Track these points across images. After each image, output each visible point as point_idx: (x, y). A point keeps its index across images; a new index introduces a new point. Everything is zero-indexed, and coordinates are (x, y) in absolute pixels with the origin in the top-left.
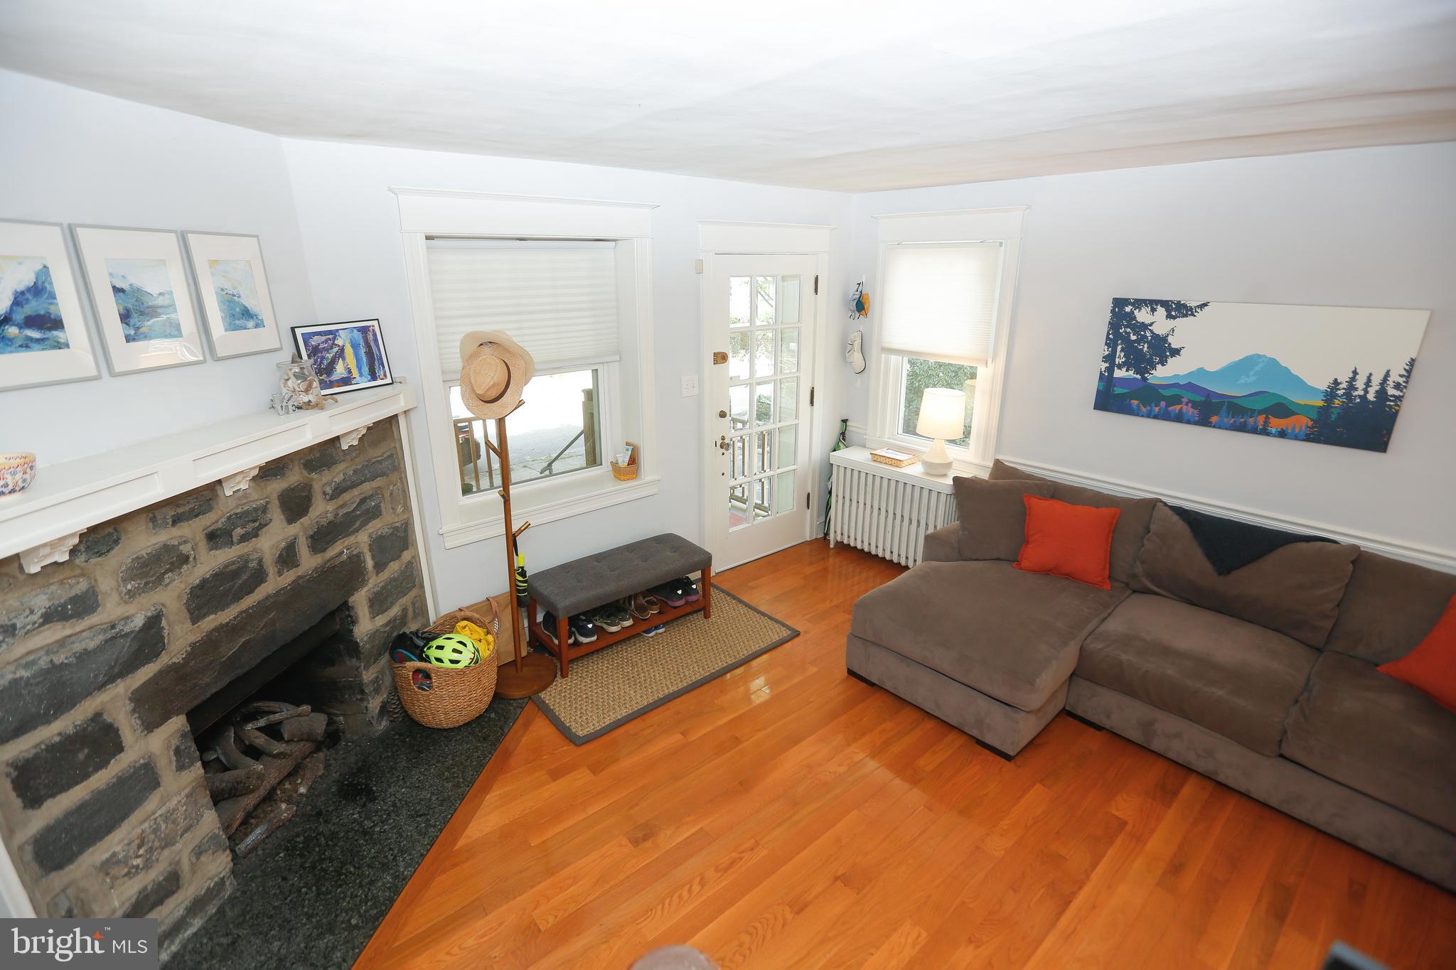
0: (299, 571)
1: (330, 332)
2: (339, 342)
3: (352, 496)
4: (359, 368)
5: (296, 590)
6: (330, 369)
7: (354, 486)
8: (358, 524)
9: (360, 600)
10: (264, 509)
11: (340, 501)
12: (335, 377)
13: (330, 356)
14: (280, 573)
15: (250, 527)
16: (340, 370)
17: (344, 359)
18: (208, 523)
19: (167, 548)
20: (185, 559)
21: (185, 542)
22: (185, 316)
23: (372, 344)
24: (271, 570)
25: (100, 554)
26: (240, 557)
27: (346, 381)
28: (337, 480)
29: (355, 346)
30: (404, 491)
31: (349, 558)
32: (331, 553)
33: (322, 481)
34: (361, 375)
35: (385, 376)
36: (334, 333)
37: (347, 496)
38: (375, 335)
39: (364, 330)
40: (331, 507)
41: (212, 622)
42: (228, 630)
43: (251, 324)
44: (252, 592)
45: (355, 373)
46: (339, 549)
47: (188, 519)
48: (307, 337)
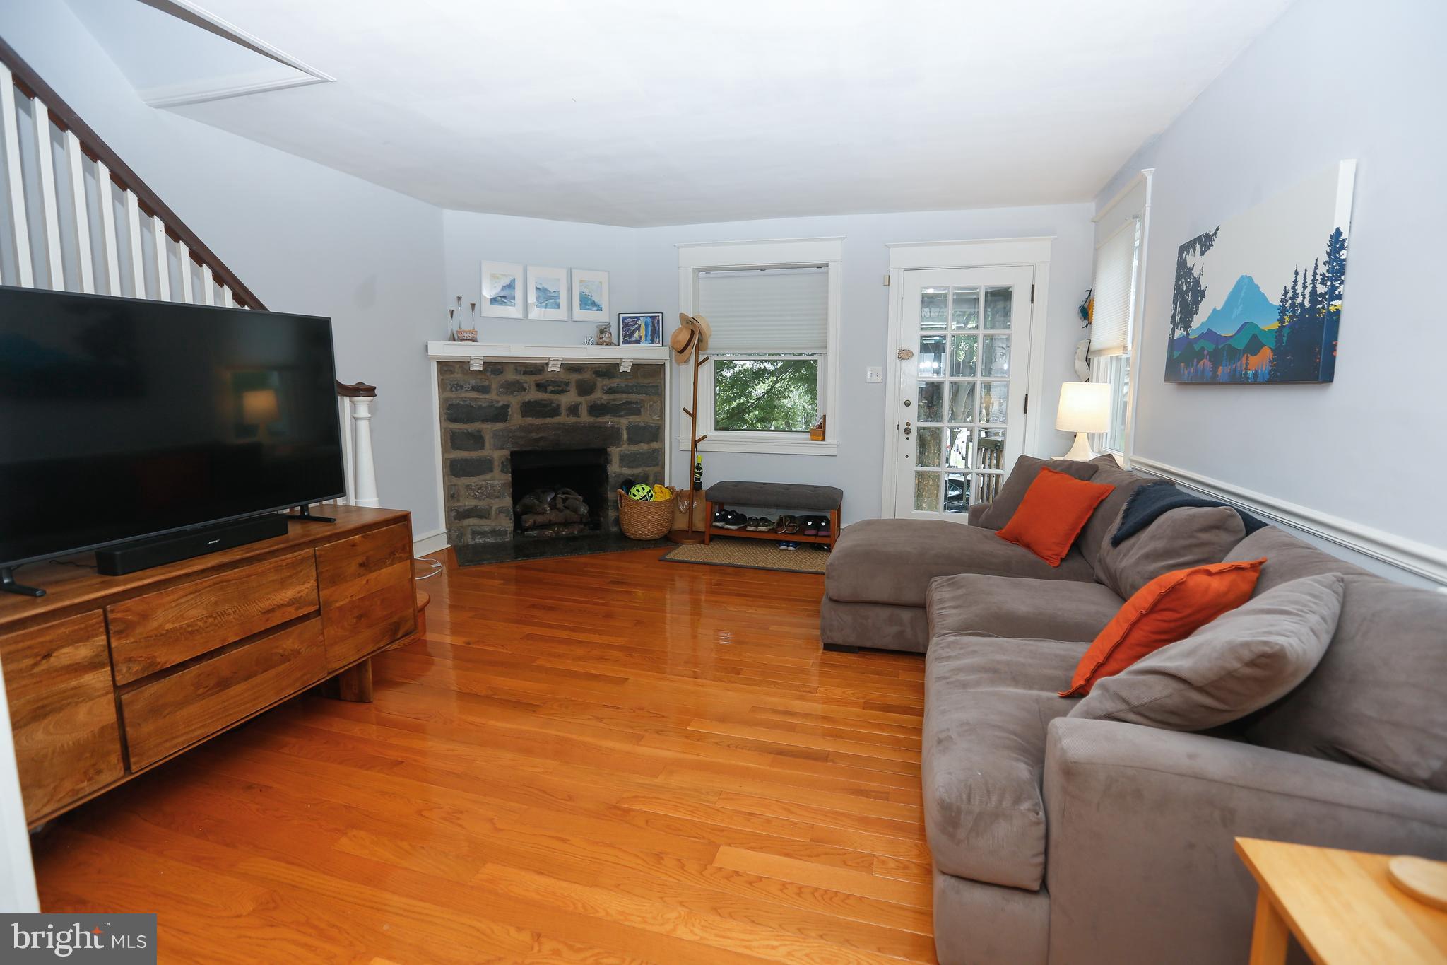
0: (579, 420)
1: (636, 317)
2: (639, 322)
3: (624, 397)
4: (646, 336)
5: (574, 429)
6: (631, 335)
7: (623, 392)
8: (622, 413)
9: (614, 452)
10: (567, 384)
11: (612, 396)
12: (632, 339)
13: (633, 329)
14: (568, 416)
15: (556, 388)
16: (636, 335)
17: (639, 331)
18: (537, 379)
19: (518, 382)
20: (525, 390)
21: (526, 383)
22: (563, 300)
23: (656, 325)
24: (564, 412)
25: (495, 375)
26: (549, 399)
27: (638, 342)
28: (612, 385)
29: (647, 325)
30: (661, 408)
31: (611, 427)
32: (600, 419)
33: (601, 383)
34: (646, 340)
35: (659, 342)
36: (638, 318)
37: (618, 396)
38: (659, 321)
39: (653, 318)
40: (605, 397)
41: (530, 420)
42: (539, 428)
43: (595, 308)
44: (552, 417)
45: (643, 339)
46: (608, 421)
47: (530, 374)
48: (624, 319)
